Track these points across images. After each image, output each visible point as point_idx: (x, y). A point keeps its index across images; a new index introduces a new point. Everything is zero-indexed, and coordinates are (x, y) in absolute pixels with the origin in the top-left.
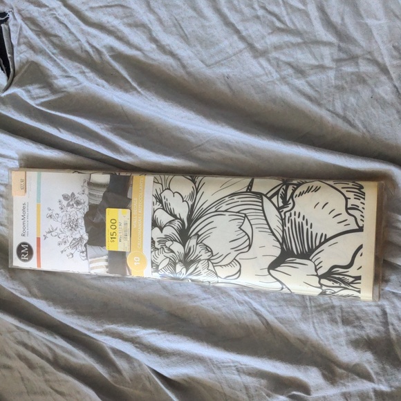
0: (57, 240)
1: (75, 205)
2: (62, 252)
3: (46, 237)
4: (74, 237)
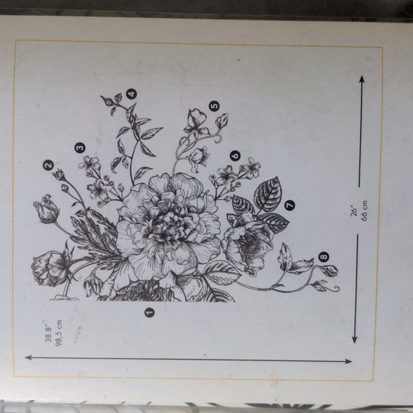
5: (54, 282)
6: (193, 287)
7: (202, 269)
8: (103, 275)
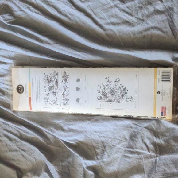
5: (100, 100)
6: (116, 101)
7: (117, 98)
8: (105, 99)
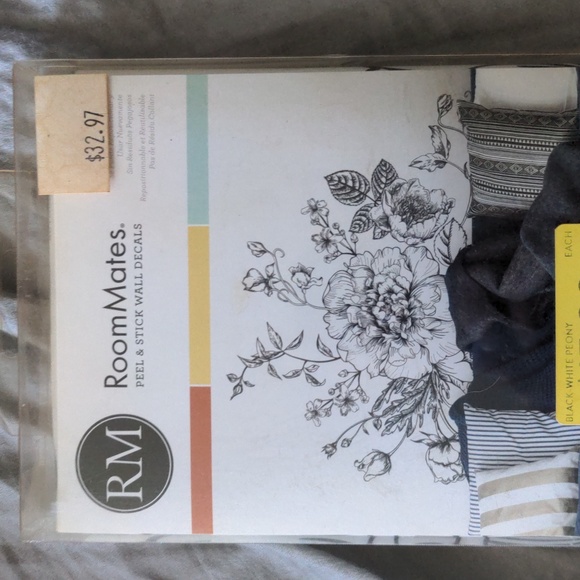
0: (303, 394)
1: (396, 222)
2: (330, 450)
3: (239, 385)
4: (395, 373)
